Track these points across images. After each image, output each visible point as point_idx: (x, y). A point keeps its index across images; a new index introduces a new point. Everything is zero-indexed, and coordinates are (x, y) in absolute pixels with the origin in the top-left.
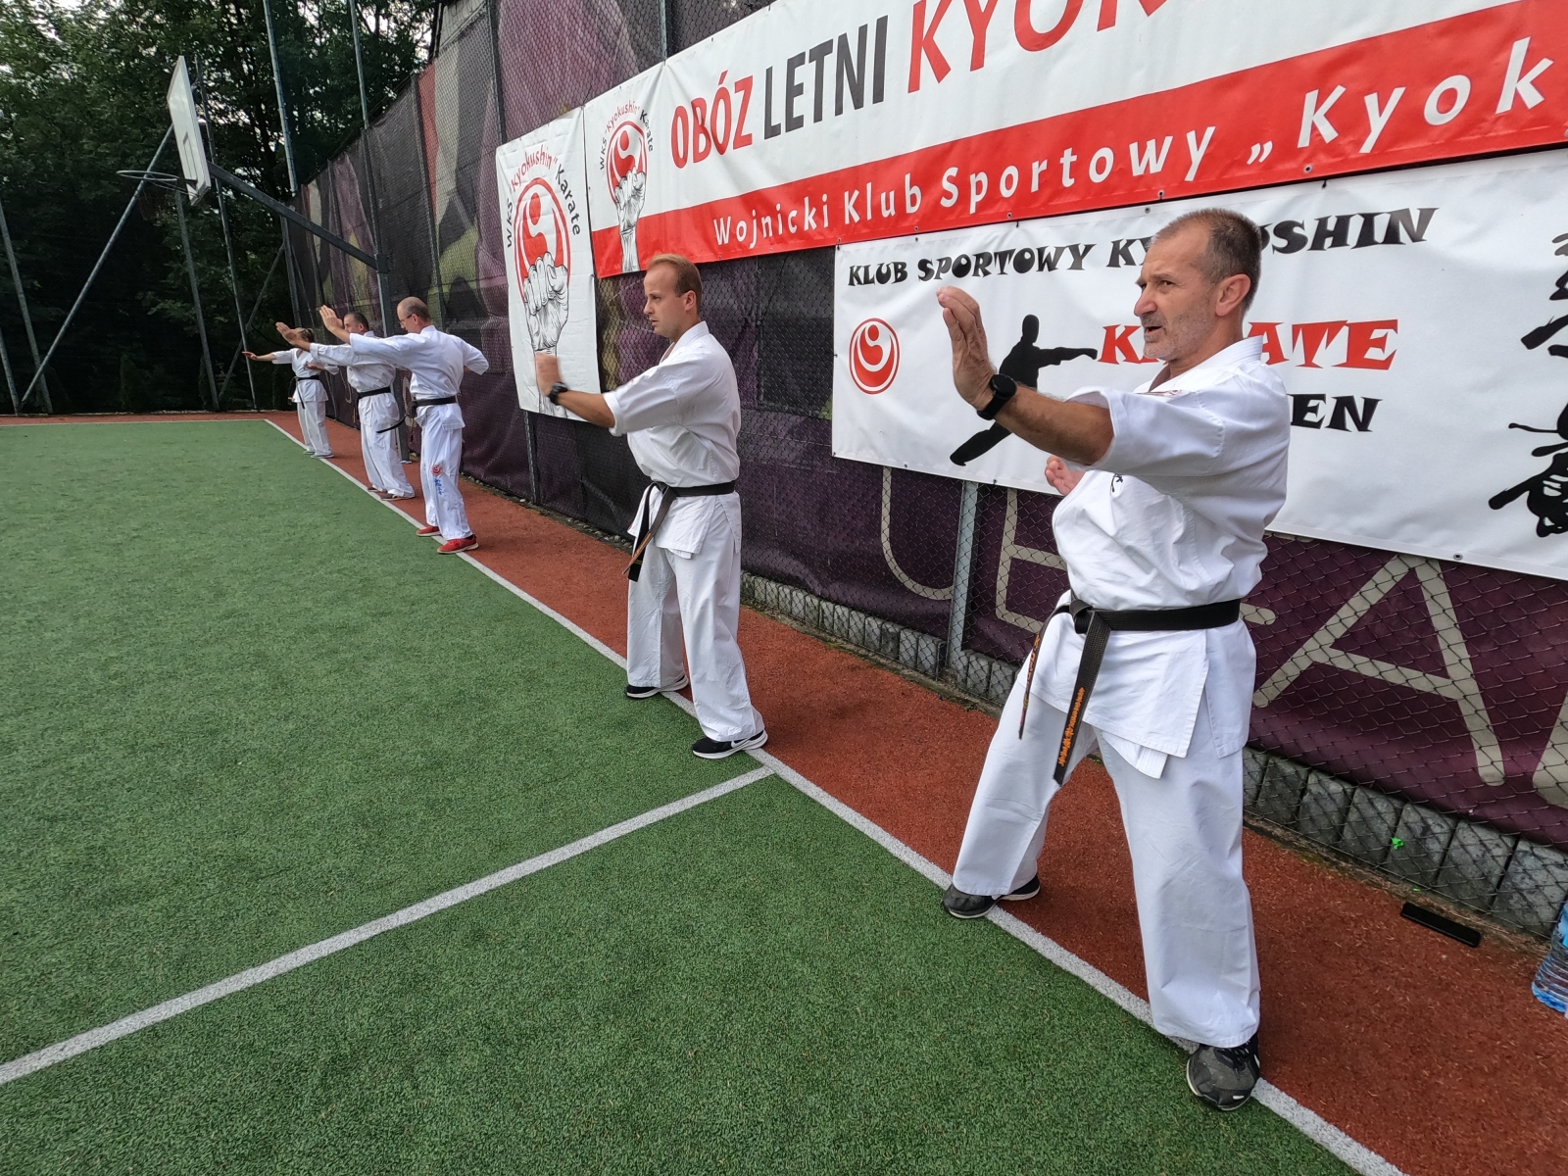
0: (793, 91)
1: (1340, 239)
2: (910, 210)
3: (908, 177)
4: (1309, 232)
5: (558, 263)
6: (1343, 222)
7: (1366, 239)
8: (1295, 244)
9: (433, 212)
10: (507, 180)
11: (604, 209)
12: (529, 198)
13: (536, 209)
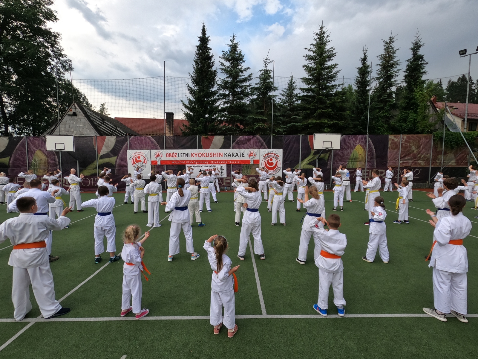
0: (181, 155)
3: (191, 161)
5: (144, 162)
9: (99, 153)
10: (131, 153)
11: (154, 159)
12: (137, 156)
13: (139, 157)
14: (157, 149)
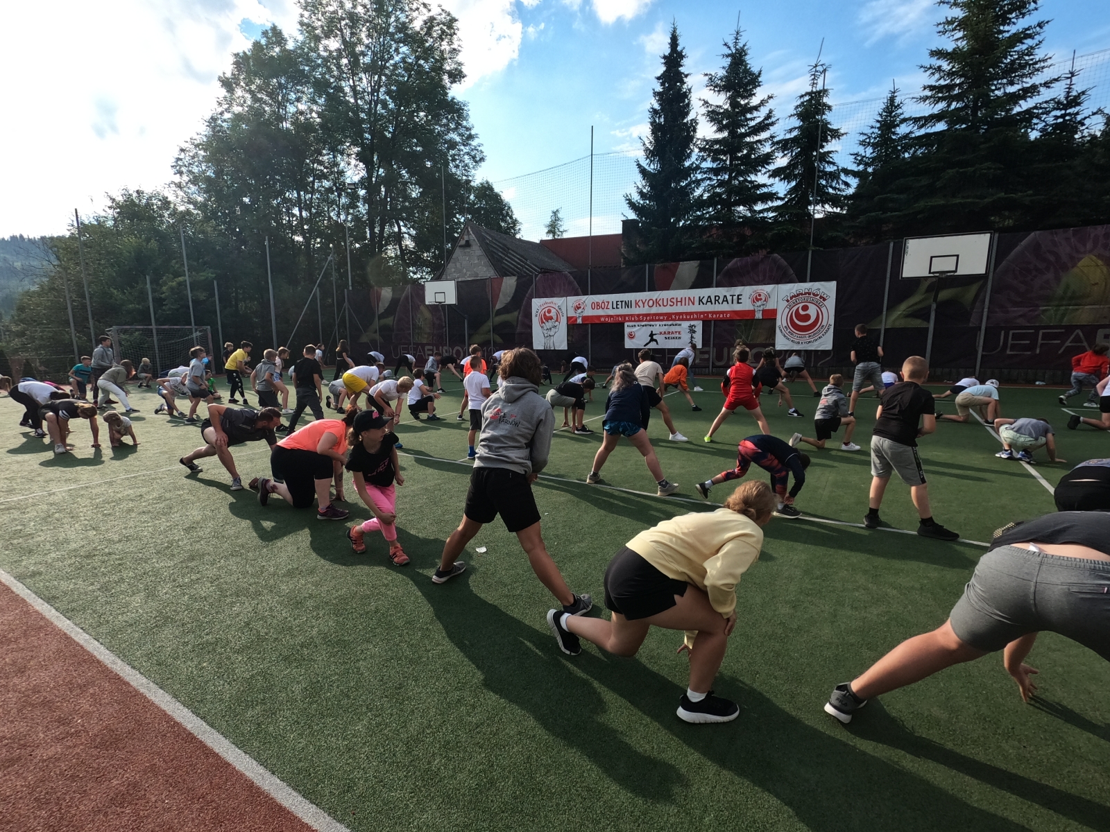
0: (617, 305)
5: (557, 321)
9: (494, 306)
10: (537, 304)
11: (571, 314)
12: (546, 309)
13: (549, 311)
14: (577, 294)
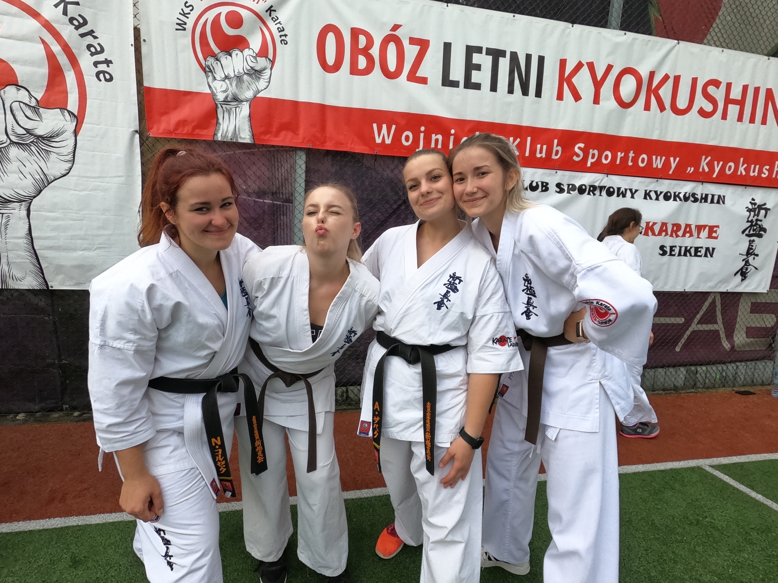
0: (470, 67)
1: (706, 201)
2: (554, 157)
3: (556, 141)
4: (699, 197)
5: (53, 104)
6: (707, 195)
7: (712, 202)
8: (696, 200)
